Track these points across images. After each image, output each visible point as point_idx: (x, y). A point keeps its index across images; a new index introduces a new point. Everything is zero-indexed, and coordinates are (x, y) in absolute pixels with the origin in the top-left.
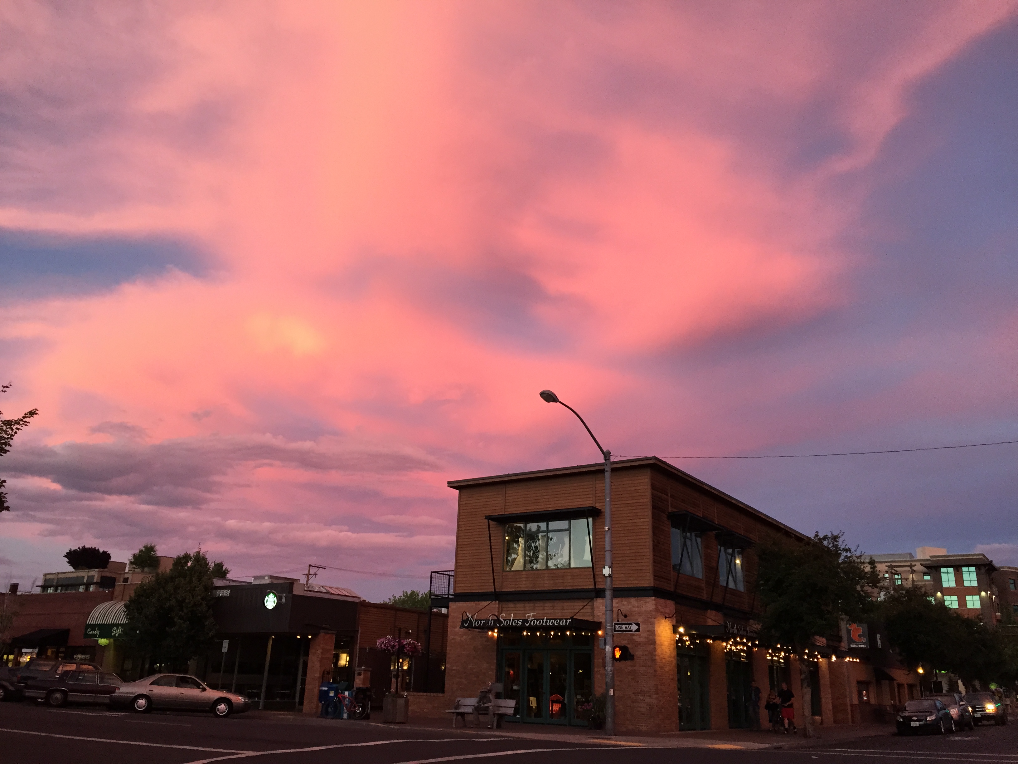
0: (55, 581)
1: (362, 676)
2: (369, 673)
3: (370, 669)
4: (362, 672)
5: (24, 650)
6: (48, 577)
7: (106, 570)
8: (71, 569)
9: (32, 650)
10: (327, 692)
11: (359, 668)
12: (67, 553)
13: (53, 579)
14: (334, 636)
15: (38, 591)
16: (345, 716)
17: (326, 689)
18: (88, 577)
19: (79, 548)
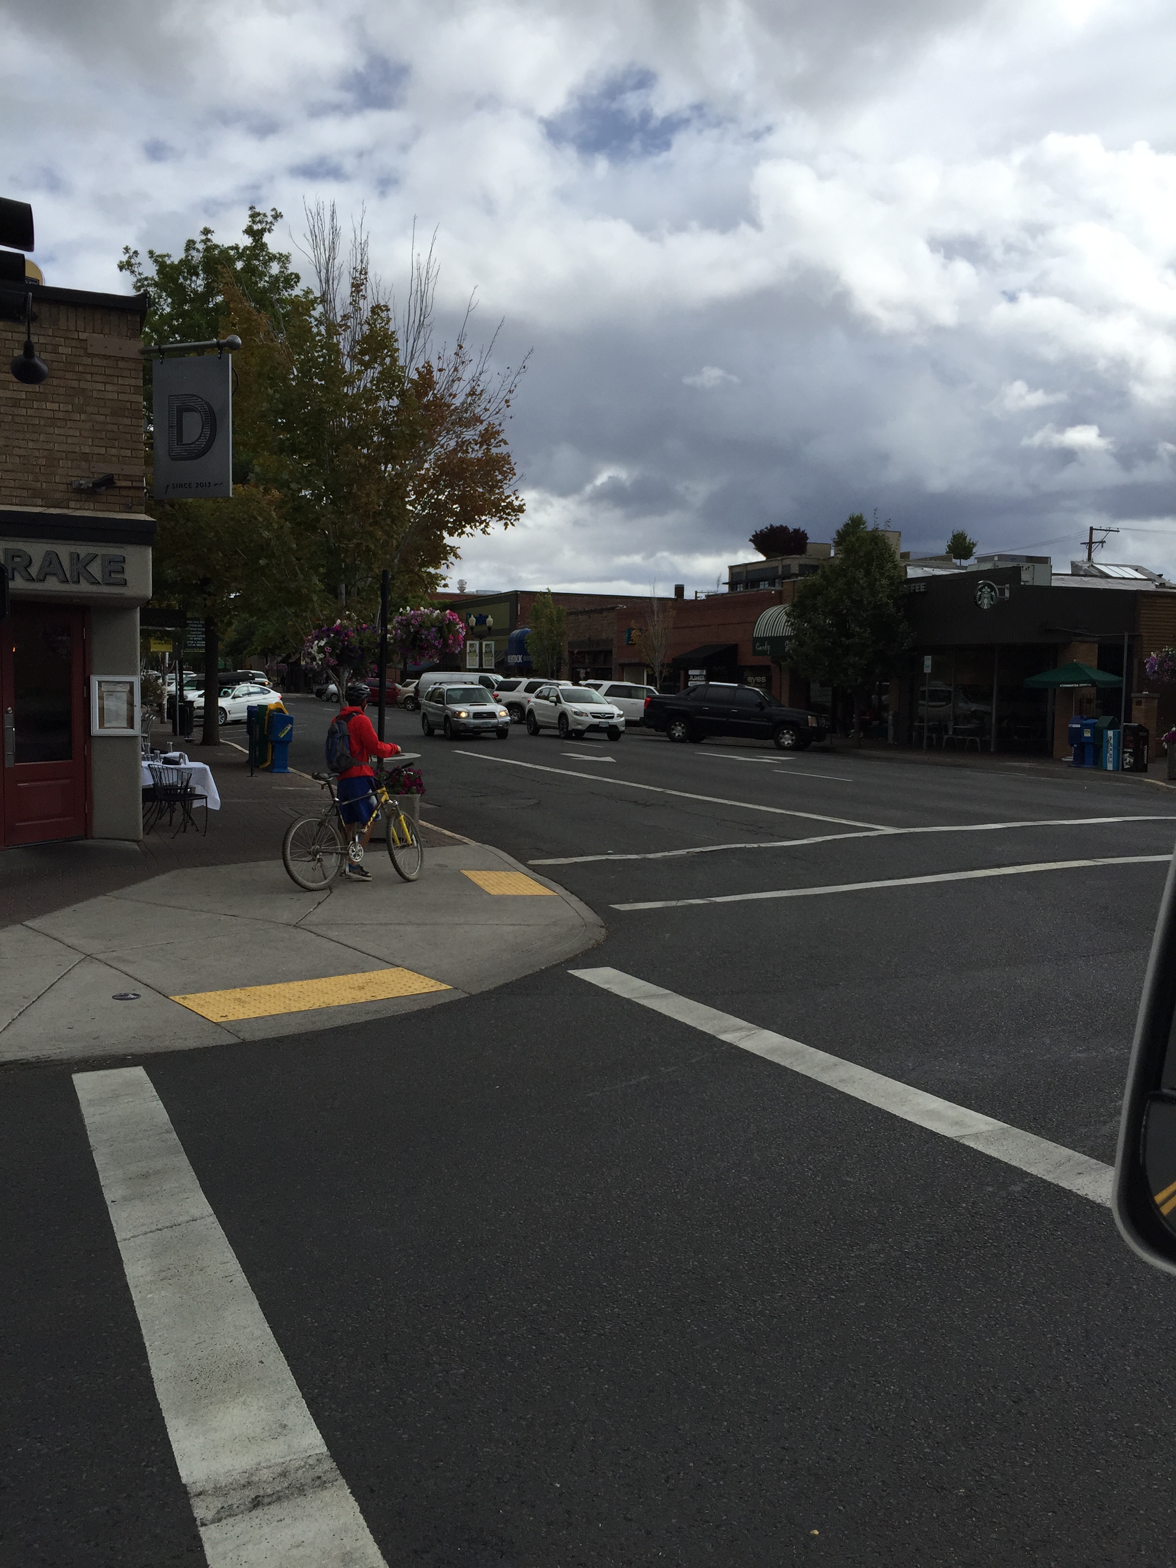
0: (745, 575)
1: (1143, 707)
2: (1156, 701)
3: (1157, 695)
4: (1143, 700)
5: (691, 672)
6: (736, 570)
7: (804, 556)
8: (761, 558)
9: (699, 671)
10: (1080, 732)
11: (1137, 695)
12: (753, 536)
13: (741, 573)
14: (1097, 646)
15: (725, 589)
16: (1110, 767)
17: (1079, 726)
18: (783, 567)
19: (766, 528)
